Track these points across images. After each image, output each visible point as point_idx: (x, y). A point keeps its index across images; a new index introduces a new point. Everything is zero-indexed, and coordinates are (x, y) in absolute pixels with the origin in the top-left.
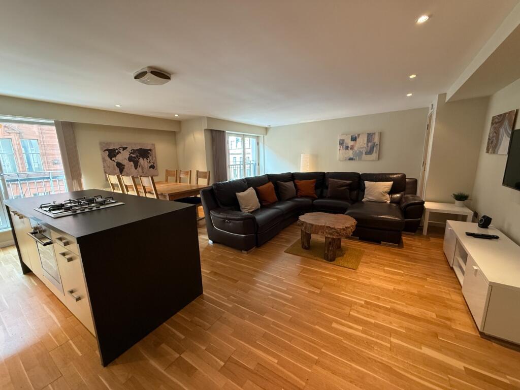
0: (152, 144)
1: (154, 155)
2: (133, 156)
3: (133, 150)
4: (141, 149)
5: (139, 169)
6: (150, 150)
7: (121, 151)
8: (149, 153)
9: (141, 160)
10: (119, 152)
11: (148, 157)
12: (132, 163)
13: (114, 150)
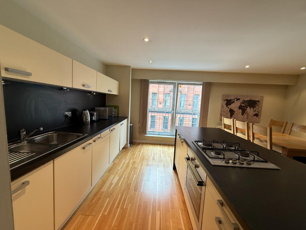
0: (261, 97)
1: (260, 106)
2: (243, 105)
3: (244, 100)
4: (251, 100)
5: (245, 115)
6: (258, 101)
7: (235, 101)
8: (257, 104)
9: (248, 109)
10: (234, 102)
11: (255, 107)
12: (240, 111)
13: (231, 100)
